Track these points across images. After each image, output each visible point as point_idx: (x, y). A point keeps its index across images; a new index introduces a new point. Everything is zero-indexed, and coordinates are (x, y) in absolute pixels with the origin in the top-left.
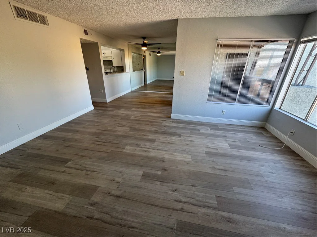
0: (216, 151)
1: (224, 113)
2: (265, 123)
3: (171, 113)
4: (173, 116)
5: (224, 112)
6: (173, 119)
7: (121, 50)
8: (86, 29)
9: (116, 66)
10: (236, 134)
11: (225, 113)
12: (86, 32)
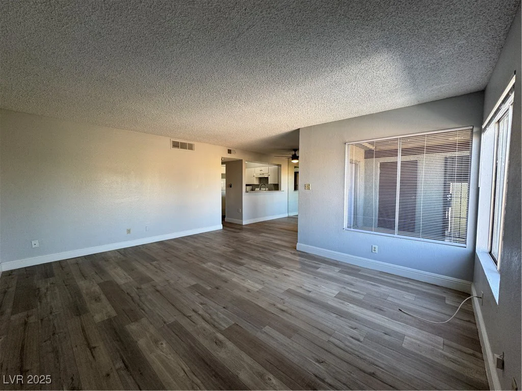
0: (306, 294)
1: (375, 250)
2: (469, 282)
3: (297, 242)
4: (300, 246)
5: (375, 248)
6: (297, 251)
7: (278, 165)
8: (229, 149)
9: (273, 184)
10: (377, 286)
11: (377, 250)
12: (230, 152)
